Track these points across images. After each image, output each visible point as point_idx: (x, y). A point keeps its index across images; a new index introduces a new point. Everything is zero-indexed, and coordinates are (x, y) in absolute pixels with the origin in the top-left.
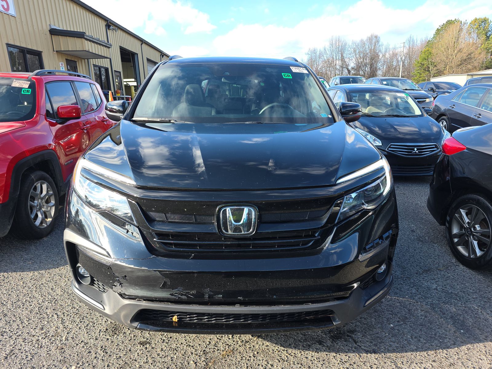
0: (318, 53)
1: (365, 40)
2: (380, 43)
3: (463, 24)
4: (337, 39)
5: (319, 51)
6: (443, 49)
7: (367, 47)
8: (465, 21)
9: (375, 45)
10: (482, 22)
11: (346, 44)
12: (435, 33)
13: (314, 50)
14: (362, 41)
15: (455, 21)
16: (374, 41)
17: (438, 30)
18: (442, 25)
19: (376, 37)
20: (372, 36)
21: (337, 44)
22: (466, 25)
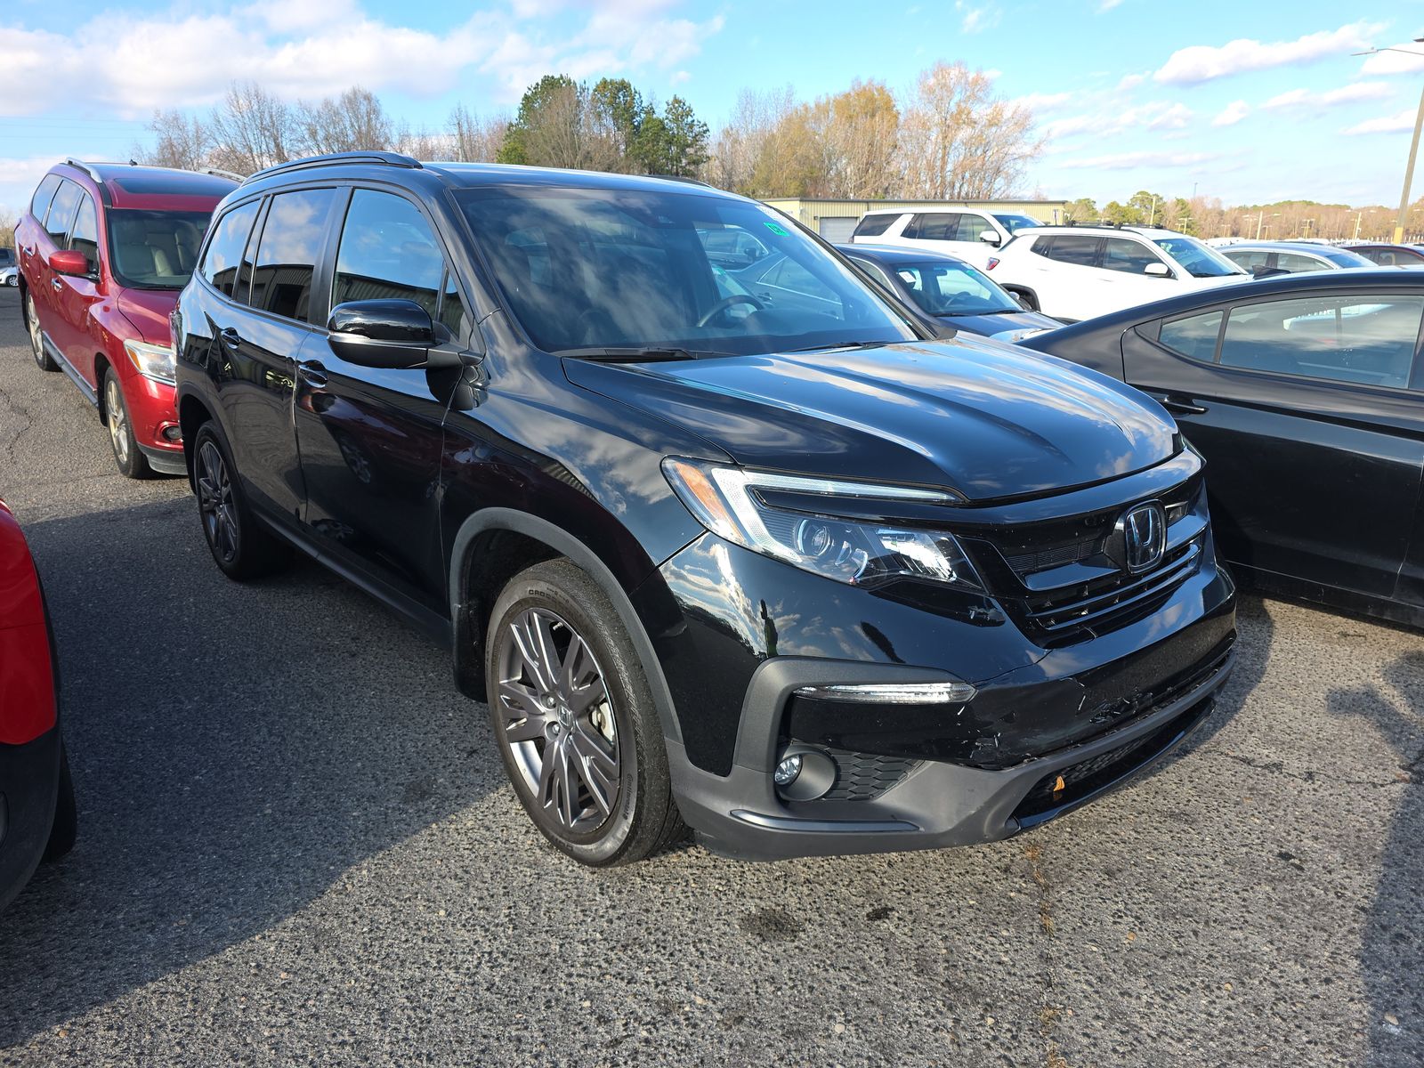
0: (191, 128)
1: (337, 103)
2: (383, 117)
3: (579, 90)
4: (253, 92)
5: (191, 121)
6: (549, 149)
7: (348, 124)
8: (582, 83)
9: (369, 120)
10: (619, 92)
11: (282, 113)
12: (521, 106)
13: (176, 119)
14: (327, 104)
15: (561, 81)
16: (363, 109)
17: (526, 97)
18: (534, 86)
19: (368, 98)
20: (355, 93)
21: (256, 107)
22: (586, 93)
